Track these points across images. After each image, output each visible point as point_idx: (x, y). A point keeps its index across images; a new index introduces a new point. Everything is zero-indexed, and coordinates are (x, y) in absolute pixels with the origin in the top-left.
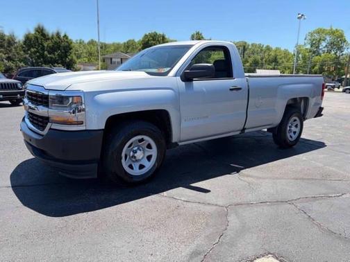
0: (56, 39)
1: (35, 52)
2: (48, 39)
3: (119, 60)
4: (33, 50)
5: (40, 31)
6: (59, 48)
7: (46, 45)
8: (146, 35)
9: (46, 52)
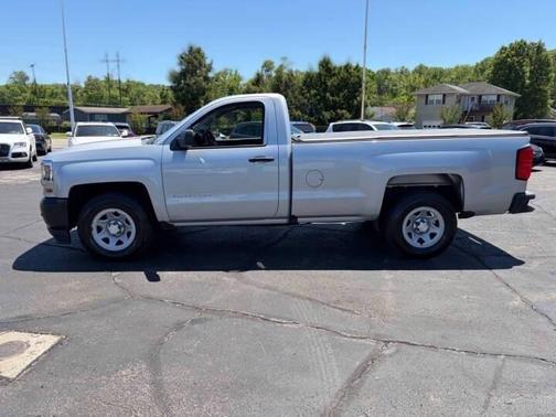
0: (344, 74)
1: (316, 95)
2: (334, 75)
3: (440, 97)
4: (313, 92)
5: (325, 64)
6: (346, 86)
7: (329, 84)
8: (504, 49)
9: (328, 94)
